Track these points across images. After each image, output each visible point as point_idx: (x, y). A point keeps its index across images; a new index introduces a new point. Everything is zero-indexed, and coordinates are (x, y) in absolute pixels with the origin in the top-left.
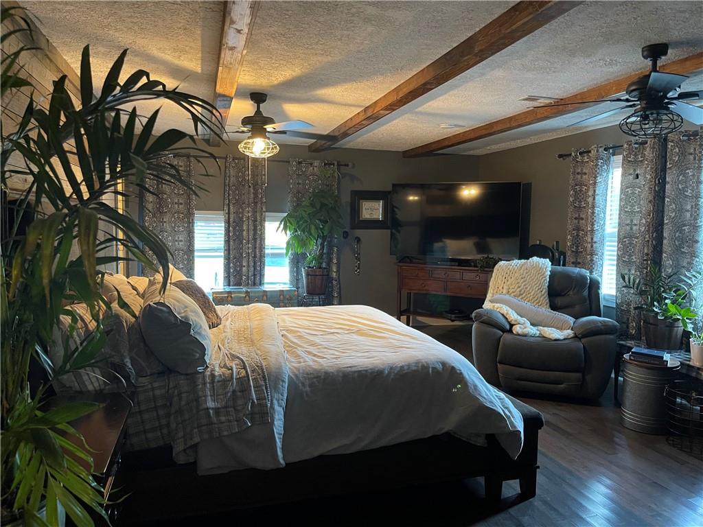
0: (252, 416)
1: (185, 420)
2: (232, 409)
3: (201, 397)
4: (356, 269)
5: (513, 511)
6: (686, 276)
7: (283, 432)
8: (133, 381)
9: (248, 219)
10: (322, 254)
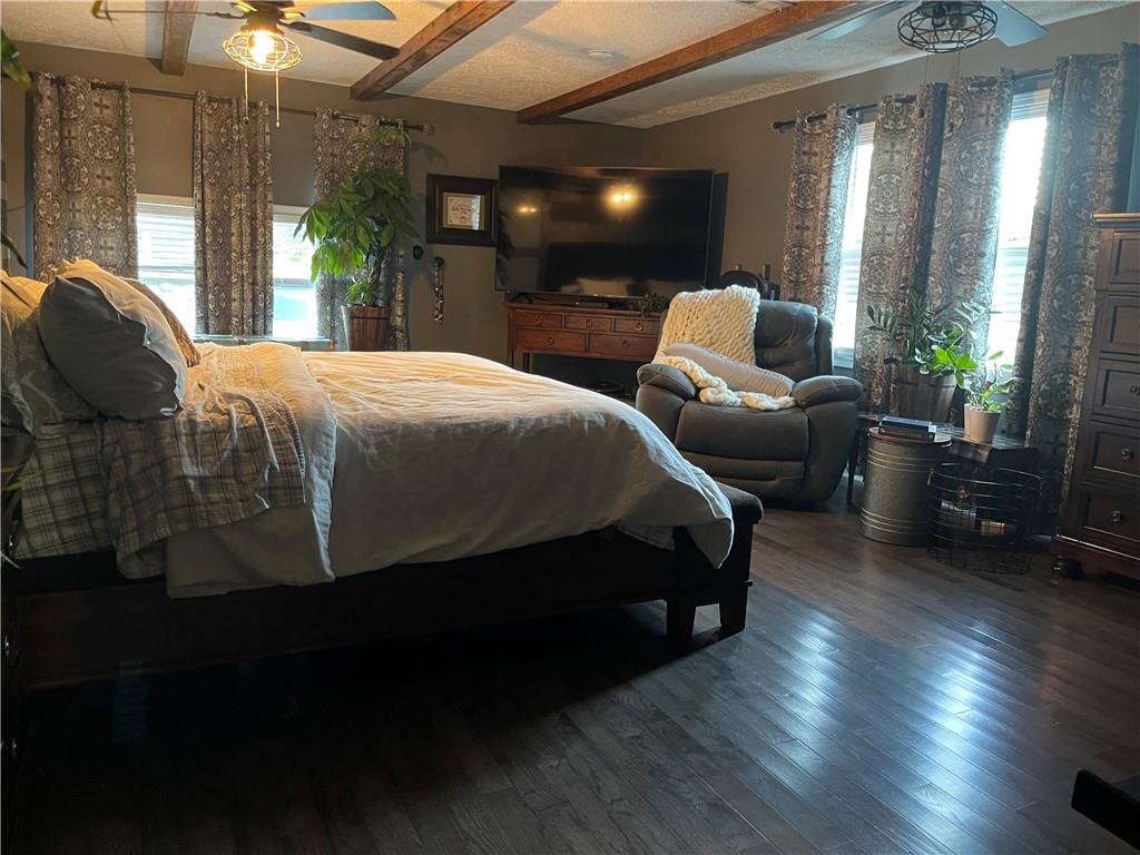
0: (270, 491)
1: (140, 501)
2: (233, 481)
3: (170, 458)
4: (436, 312)
5: (712, 650)
6: (963, 308)
7: (329, 522)
8: (29, 429)
9: (241, 214)
10: (376, 283)
